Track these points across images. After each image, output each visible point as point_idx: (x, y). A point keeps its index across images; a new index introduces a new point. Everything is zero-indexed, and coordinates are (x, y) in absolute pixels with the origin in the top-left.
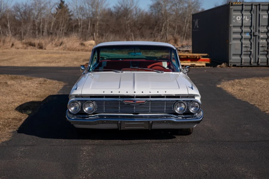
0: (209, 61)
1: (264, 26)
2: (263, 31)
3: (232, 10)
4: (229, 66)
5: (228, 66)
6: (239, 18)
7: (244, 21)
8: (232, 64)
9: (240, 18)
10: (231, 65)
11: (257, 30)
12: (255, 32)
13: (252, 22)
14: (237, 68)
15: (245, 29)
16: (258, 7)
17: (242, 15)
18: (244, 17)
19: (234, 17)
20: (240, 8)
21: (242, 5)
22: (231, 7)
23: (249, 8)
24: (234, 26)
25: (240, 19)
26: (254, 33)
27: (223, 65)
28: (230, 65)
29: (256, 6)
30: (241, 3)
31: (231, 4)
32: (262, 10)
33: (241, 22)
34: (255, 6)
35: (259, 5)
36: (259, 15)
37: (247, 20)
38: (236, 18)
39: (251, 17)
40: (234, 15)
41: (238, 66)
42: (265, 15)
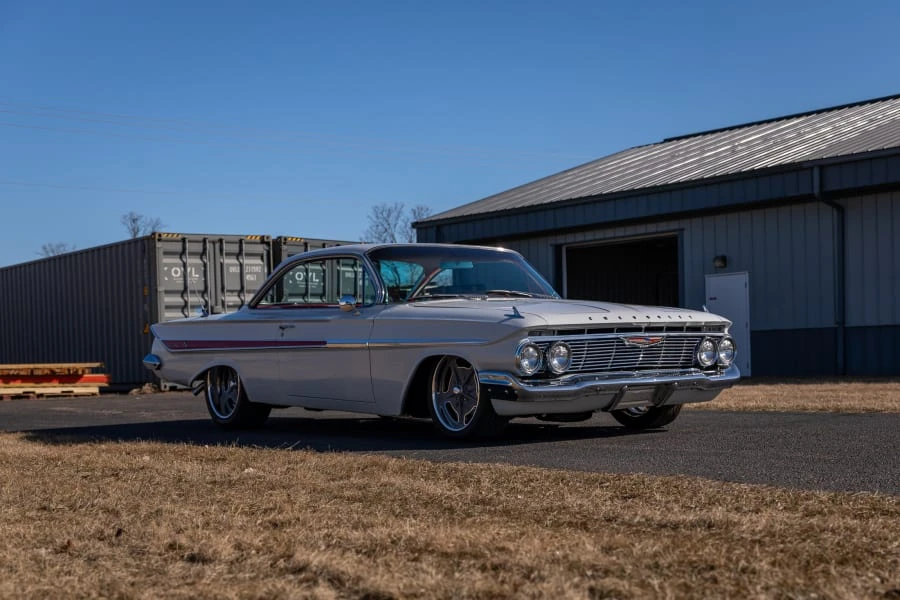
0: (106, 380)
1: (232, 291)
2: (231, 304)
3: (161, 251)
4: (161, 391)
5: (158, 389)
6: (176, 272)
7: (189, 279)
8: (169, 385)
9: (180, 271)
10: (165, 387)
11: (220, 302)
12: (213, 303)
13: (206, 282)
14: (180, 394)
15: (193, 299)
16: (217, 245)
17: (185, 265)
18: (189, 270)
19: (166, 269)
20: (178, 247)
21: (184, 240)
22: (159, 245)
23: (199, 248)
24: (167, 292)
25: (179, 275)
26: (212, 308)
27: (147, 388)
28: (163, 388)
29: (214, 243)
30: (180, 237)
31: (157, 237)
32: (227, 254)
33: (181, 281)
34: (212, 245)
35: (221, 241)
36: (222, 265)
37: (195, 277)
38: (170, 270)
39: (203, 269)
40: (166, 265)
41: (181, 390)
42: (233, 265)
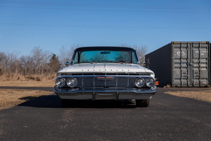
0: (158, 83)
1: (196, 58)
2: (196, 62)
3: (174, 47)
4: (172, 87)
5: (171, 86)
6: (178, 53)
7: (182, 55)
8: (175, 86)
9: (179, 52)
10: (174, 86)
11: (192, 62)
12: (190, 62)
13: (187, 56)
14: (178, 88)
15: (183, 61)
16: (192, 45)
17: (181, 51)
18: (182, 52)
19: (175, 52)
20: (179, 46)
21: (181, 44)
22: (173, 45)
23: (186, 46)
24: (175, 59)
25: (179, 53)
26: (189, 63)
27: (168, 86)
28: (173, 86)
29: (190, 44)
30: (180, 43)
31: (172, 43)
32: (195, 47)
33: (180, 55)
34: (190, 45)
35: (193, 43)
36: (193, 50)
37: (184, 54)
38: (177, 53)
39: (187, 52)
40: (175, 51)
41: (179, 87)
42: (197, 51)
